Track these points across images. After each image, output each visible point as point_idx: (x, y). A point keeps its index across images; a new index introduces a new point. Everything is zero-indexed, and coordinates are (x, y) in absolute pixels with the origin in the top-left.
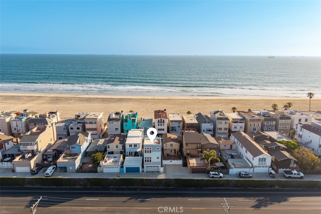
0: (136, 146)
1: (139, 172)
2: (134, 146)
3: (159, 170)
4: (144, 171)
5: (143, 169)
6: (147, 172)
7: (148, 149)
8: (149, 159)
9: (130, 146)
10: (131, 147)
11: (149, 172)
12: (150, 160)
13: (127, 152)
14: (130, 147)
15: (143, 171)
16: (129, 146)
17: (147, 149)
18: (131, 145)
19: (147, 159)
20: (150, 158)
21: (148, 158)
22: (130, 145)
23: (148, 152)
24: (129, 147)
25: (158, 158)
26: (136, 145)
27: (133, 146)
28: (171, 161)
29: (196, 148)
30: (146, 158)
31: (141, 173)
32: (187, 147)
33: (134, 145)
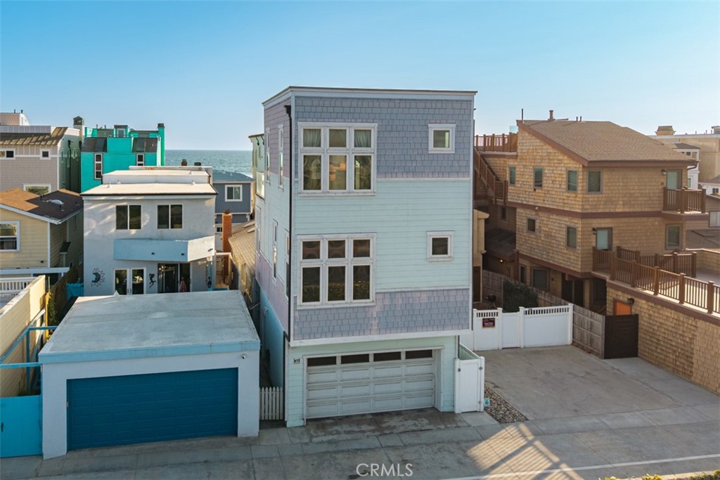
0: (177, 222)
1: (234, 431)
2: (162, 222)
3: (434, 392)
4: (281, 423)
5: (272, 393)
6: (318, 423)
7: (338, 139)
8: (349, 262)
9: (128, 215)
10: (137, 225)
11: (339, 420)
12: (362, 274)
13: (98, 278)
14: (121, 225)
15: (273, 422)
16: (112, 217)
17: (325, 138)
18: (136, 211)
19: (324, 263)
20: (362, 248)
21: (337, 248)
22: (121, 210)
23: (338, 182)
24: (113, 230)
25: (440, 246)
26: (178, 210)
27: (149, 217)
28: (488, 323)
29: (658, 207)
30: (311, 249)
31: (249, 442)
32: (593, 197)
33: (162, 210)
